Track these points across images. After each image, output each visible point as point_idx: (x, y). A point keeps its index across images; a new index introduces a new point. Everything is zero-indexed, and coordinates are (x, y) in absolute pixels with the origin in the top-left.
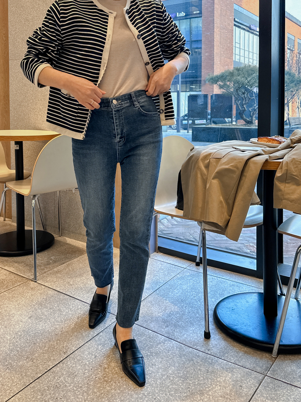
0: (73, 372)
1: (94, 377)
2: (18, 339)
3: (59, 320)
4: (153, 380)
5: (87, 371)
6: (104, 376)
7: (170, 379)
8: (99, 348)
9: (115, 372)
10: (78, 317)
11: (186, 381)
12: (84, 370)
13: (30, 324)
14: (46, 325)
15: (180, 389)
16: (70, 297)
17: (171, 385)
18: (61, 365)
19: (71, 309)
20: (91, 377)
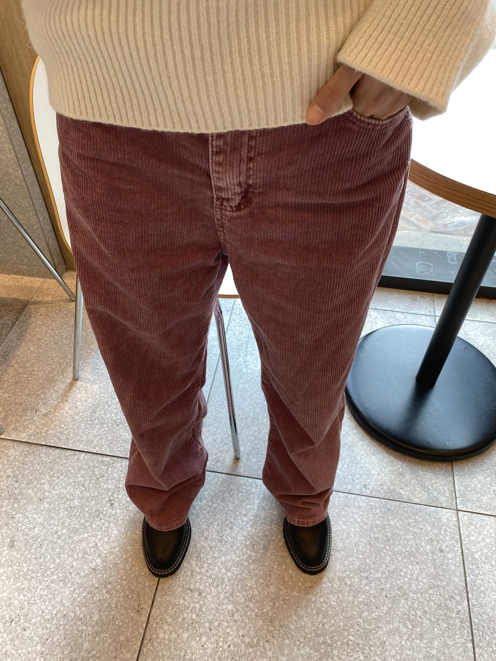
0: (182, 654)
1: (225, 647)
2: (22, 621)
3: (77, 526)
4: (322, 600)
5: (204, 639)
6: (241, 634)
7: (346, 583)
8: (194, 566)
9: (253, 613)
10: (110, 500)
11: (372, 575)
12: (198, 639)
13: (24, 565)
14: (58, 550)
15: (373, 600)
16: (63, 452)
17: (354, 597)
18: (148, 647)
19: (84, 486)
20: (221, 649)
